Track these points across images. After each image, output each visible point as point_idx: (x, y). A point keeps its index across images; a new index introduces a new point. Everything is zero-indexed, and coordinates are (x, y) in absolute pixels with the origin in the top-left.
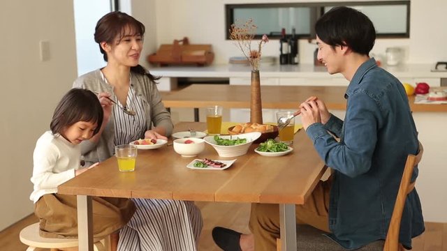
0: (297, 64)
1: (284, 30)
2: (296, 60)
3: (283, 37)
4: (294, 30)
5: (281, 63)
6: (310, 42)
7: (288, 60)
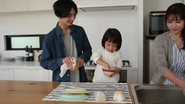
1: (27, 46)
3: (27, 49)
4: (31, 46)
6: (38, 51)
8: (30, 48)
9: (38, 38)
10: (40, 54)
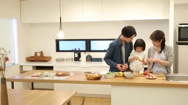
0: (80, 61)
1: (76, 49)
2: (80, 59)
3: (75, 51)
4: (79, 49)
5: (75, 61)
6: (85, 53)
7: (77, 59)
8: (78, 50)
9: (84, 42)
10: (87, 56)
